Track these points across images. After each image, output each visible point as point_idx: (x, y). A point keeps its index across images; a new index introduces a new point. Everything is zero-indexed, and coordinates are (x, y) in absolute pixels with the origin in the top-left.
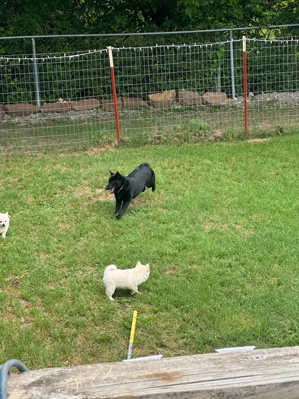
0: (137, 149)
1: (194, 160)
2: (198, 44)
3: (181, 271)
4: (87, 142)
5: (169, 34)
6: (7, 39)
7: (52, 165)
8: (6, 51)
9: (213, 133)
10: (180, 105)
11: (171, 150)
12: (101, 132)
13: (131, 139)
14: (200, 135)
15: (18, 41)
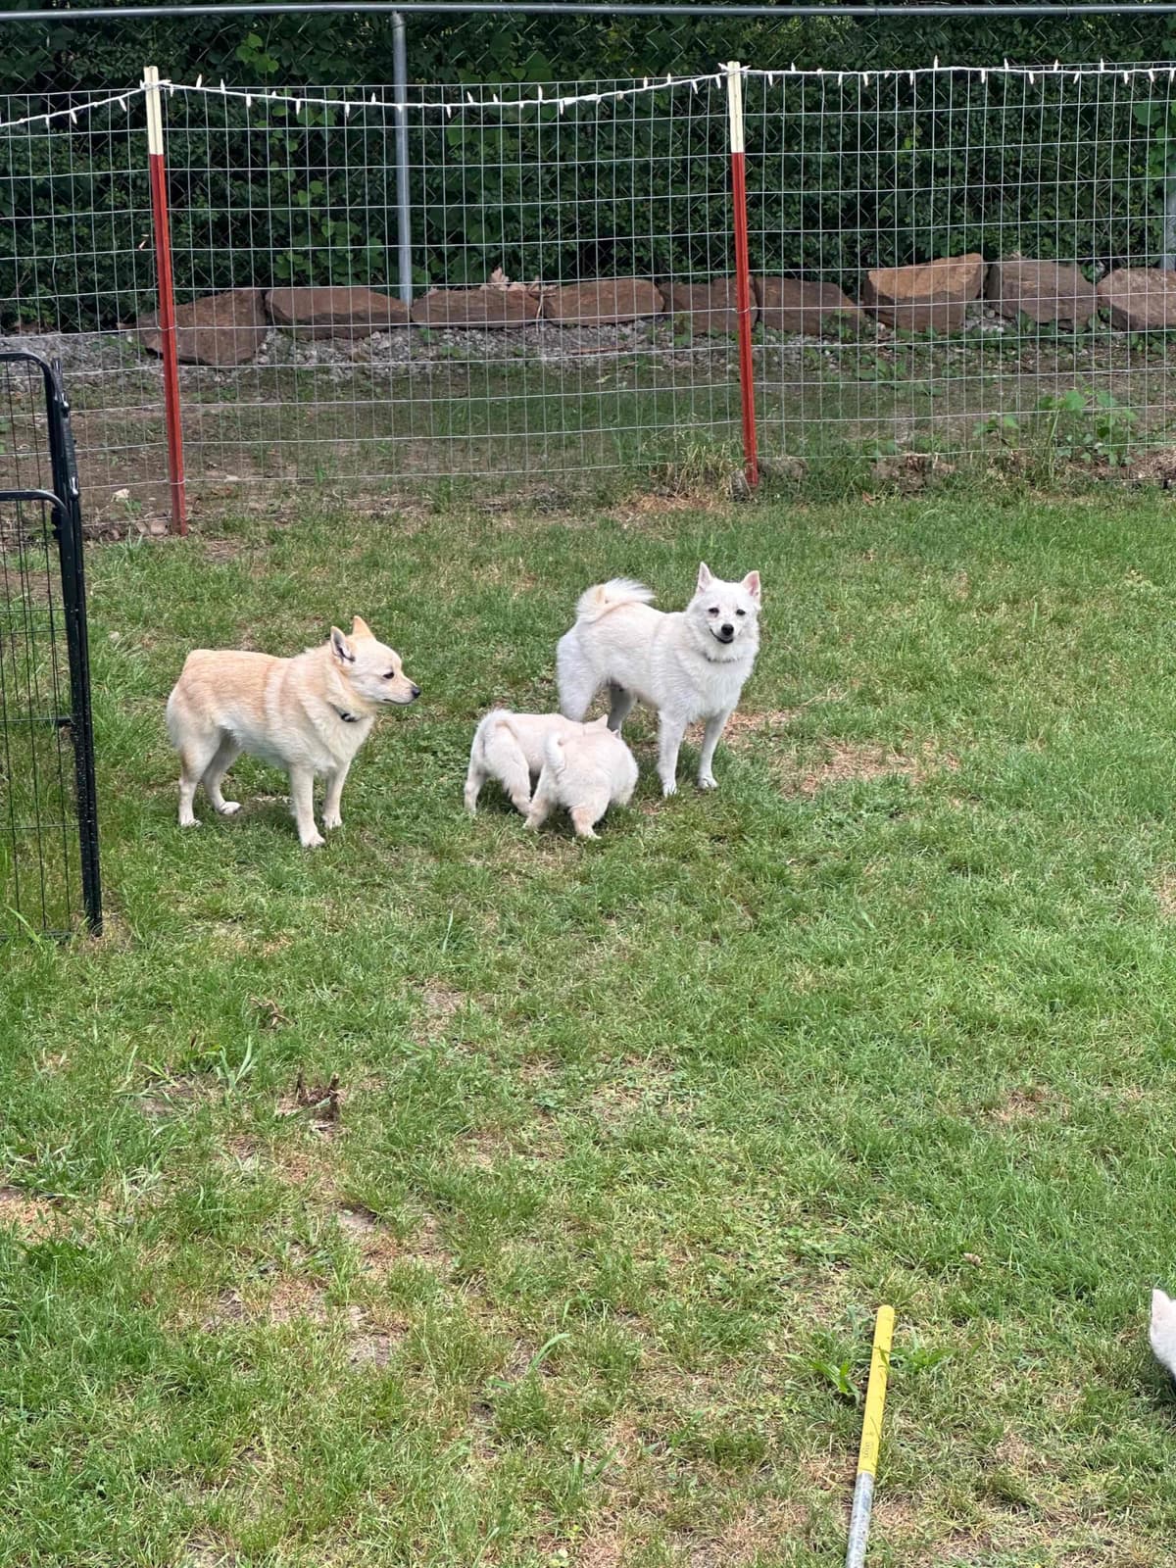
0: (829, 510)
1: (1079, 572)
2: (1113, 67)
3: (1065, 1110)
4: (614, 471)
5: (972, 15)
6: (288, 14)
7: (466, 564)
8: (281, 65)
9: (1156, 454)
10: (1001, 322)
11: (974, 522)
12: (678, 429)
13: (802, 466)
14: (1100, 461)
15: (334, 24)
